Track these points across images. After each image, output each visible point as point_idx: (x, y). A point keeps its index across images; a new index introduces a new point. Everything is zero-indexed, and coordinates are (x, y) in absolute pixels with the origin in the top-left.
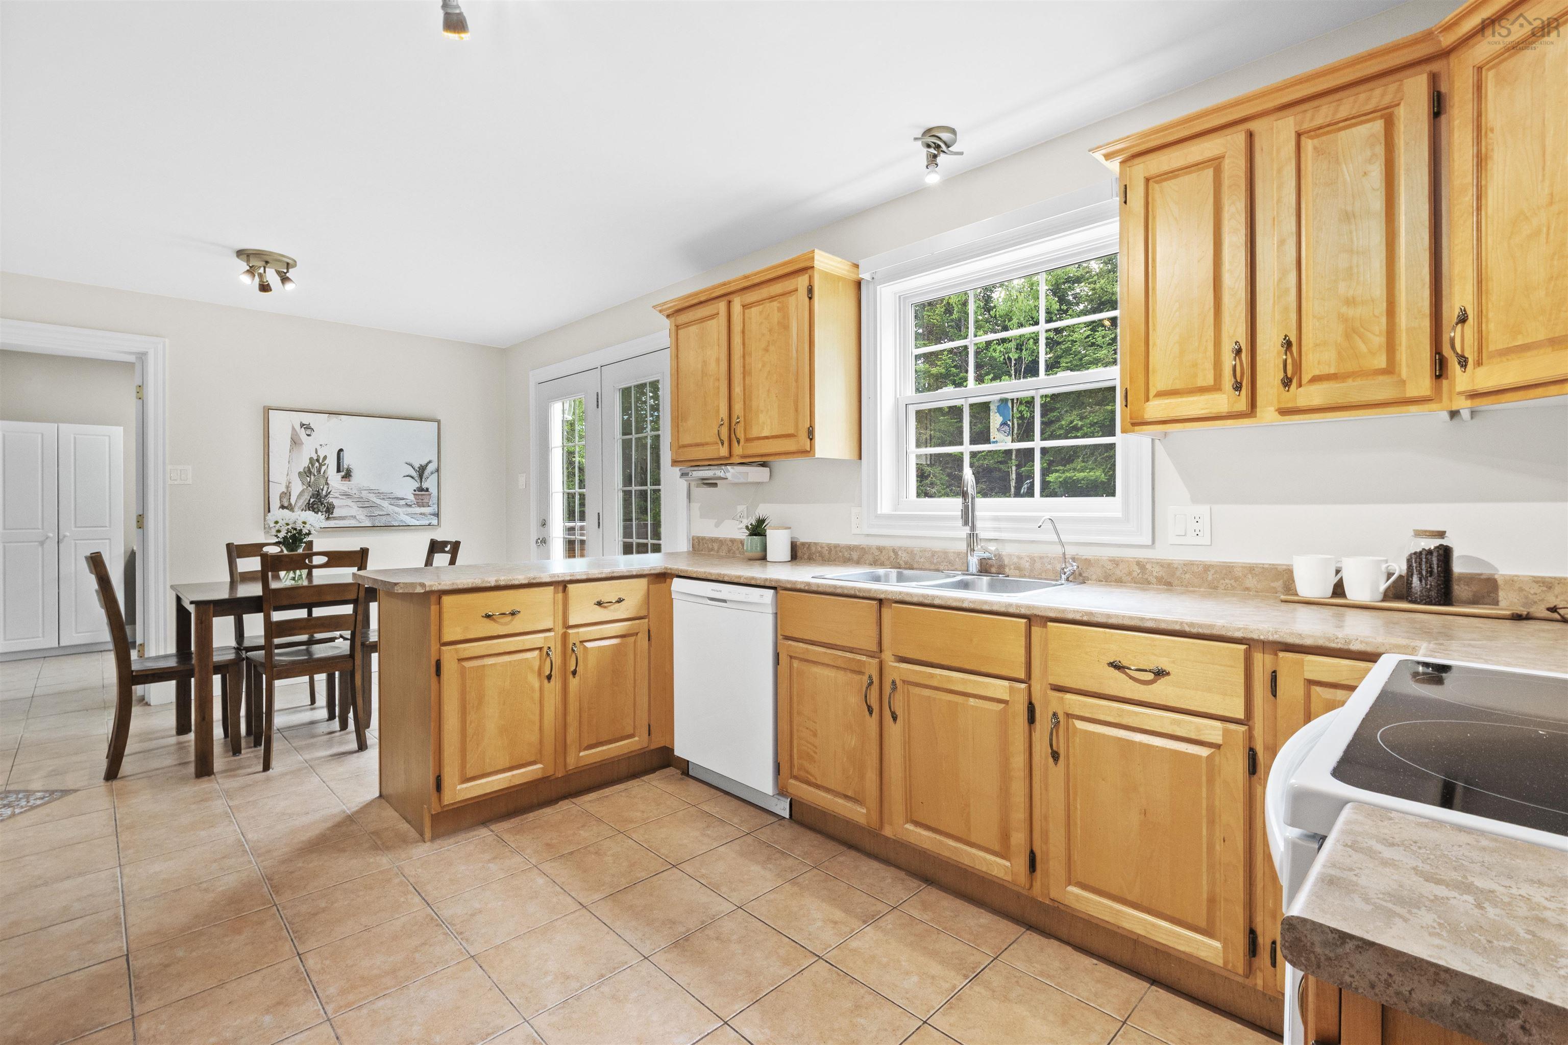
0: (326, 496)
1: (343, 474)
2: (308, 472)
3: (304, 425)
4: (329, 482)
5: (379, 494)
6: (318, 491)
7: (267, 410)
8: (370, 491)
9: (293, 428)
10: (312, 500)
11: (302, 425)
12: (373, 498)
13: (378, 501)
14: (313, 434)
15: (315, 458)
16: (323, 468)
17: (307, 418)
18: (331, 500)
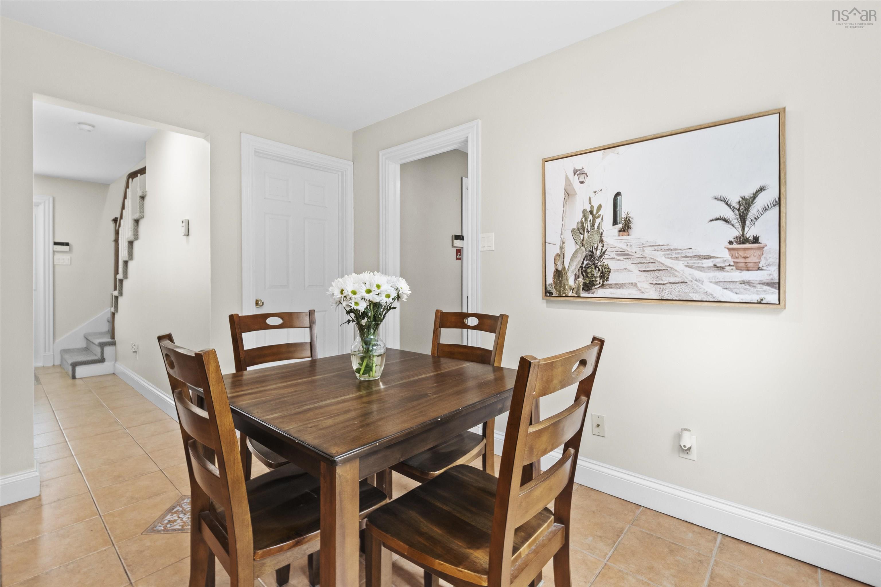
0: (601, 257)
1: (620, 226)
2: (581, 228)
3: (577, 171)
4: (604, 238)
5: (668, 250)
6: (592, 252)
7: (544, 162)
8: (657, 247)
9: (567, 178)
10: (585, 263)
11: (575, 172)
12: (661, 257)
13: (669, 262)
14: (587, 180)
15: (589, 209)
16: (598, 221)
17: (578, 162)
18: (606, 262)
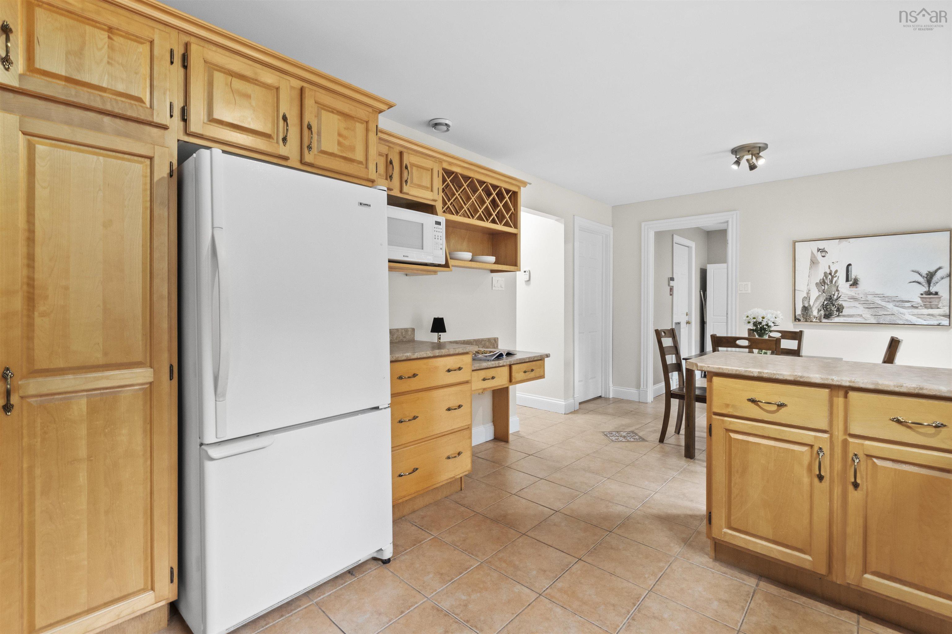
0: (837, 299)
1: (851, 283)
2: (823, 282)
3: (820, 249)
4: (839, 289)
5: (883, 297)
6: (831, 296)
7: (795, 242)
8: (876, 295)
9: (812, 253)
10: (826, 302)
11: (819, 250)
12: (878, 301)
13: (883, 304)
14: (827, 255)
15: (828, 272)
16: (835, 279)
17: (821, 245)
18: (840, 302)
